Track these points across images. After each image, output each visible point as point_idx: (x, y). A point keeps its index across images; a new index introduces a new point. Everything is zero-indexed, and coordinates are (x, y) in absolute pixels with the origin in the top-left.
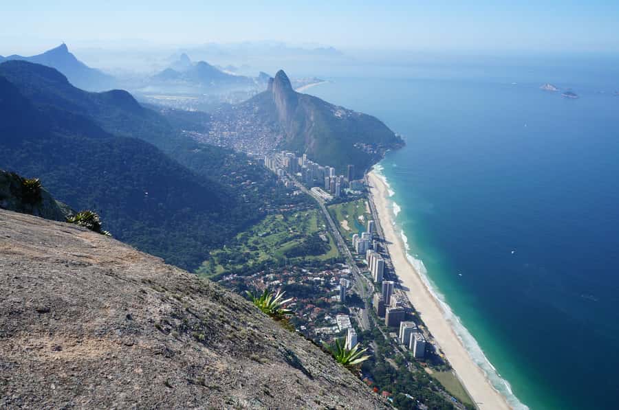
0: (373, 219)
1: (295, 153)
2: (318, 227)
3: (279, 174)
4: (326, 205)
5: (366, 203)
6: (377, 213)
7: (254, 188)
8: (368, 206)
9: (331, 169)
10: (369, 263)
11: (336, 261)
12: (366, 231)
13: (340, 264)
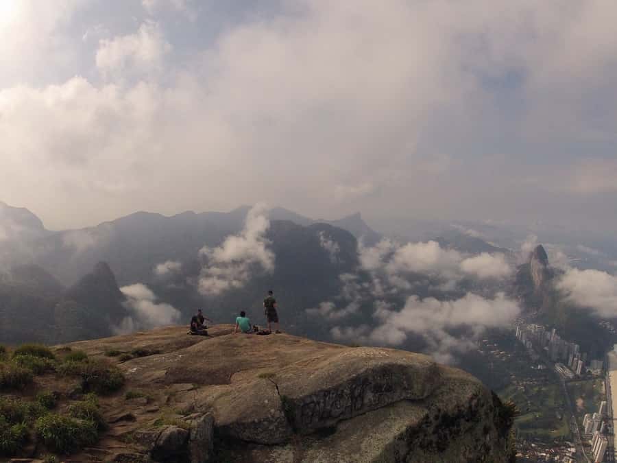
0: (606, 401)
1: (545, 326)
2: (555, 403)
3: (528, 347)
4: (566, 382)
5: (603, 383)
6: (611, 394)
7: (502, 357)
8: (604, 387)
9: (576, 346)
10: (594, 444)
11: (565, 439)
12: (597, 412)
13: (568, 442)
